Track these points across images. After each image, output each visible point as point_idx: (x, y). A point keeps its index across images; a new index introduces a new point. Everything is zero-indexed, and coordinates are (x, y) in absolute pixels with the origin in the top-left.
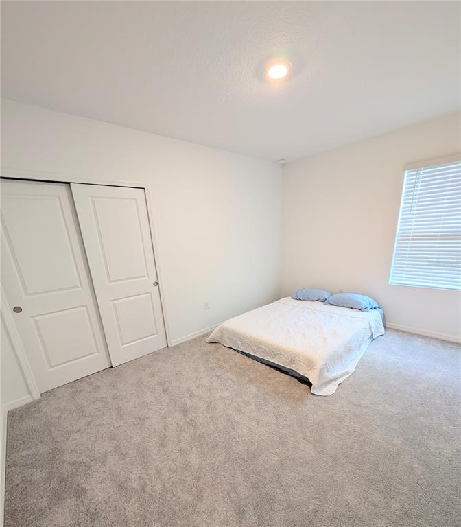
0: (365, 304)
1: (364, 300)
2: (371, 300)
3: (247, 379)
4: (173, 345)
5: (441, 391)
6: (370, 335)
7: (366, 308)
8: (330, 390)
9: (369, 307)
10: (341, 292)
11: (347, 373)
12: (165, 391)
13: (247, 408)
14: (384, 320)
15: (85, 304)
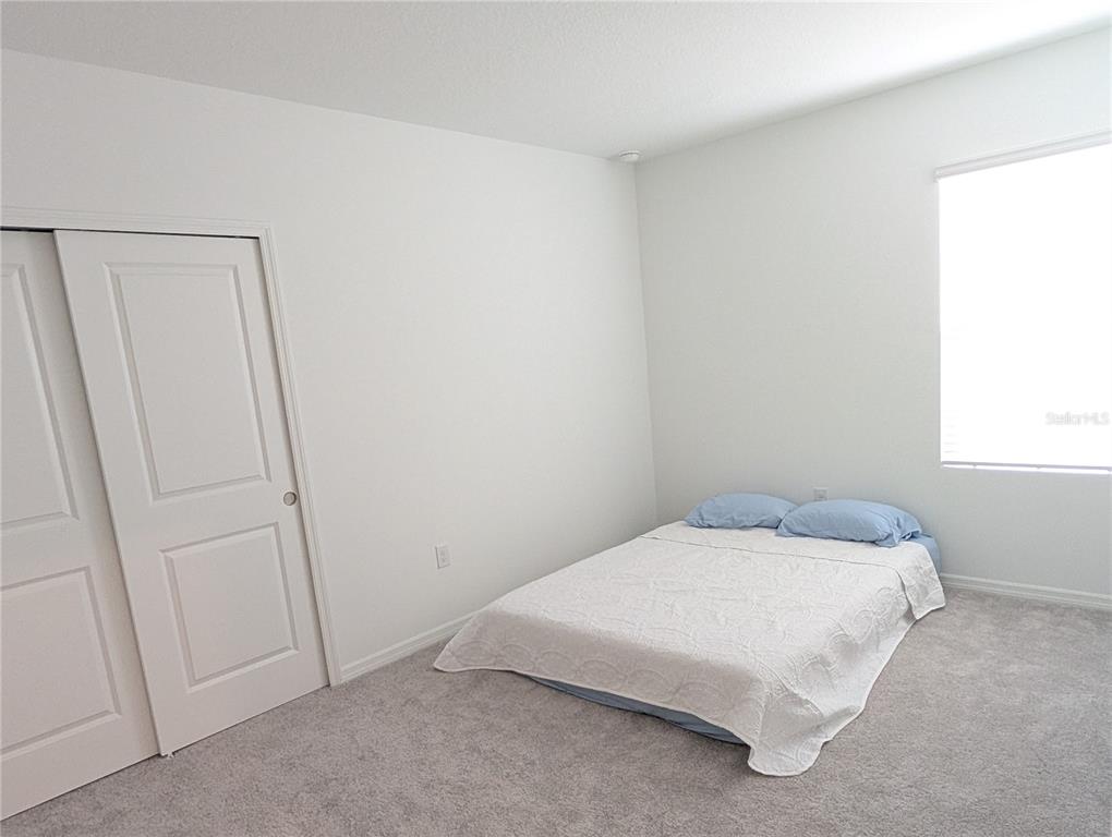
0: (883, 526)
1: (881, 518)
2: (901, 514)
3: (571, 754)
4: (346, 678)
5: (1088, 737)
6: (904, 608)
7: (890, 536)
8: (798, 759)
9: (897, 535)
10: (821, 497)
11: (846, 712)
12: (331, 805)
13: (572, 826)
14: (940, 566)
15: (83, 565)
